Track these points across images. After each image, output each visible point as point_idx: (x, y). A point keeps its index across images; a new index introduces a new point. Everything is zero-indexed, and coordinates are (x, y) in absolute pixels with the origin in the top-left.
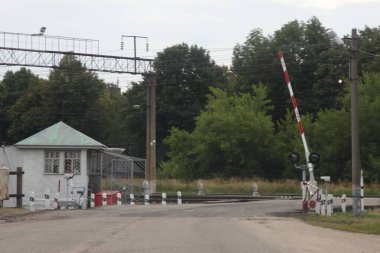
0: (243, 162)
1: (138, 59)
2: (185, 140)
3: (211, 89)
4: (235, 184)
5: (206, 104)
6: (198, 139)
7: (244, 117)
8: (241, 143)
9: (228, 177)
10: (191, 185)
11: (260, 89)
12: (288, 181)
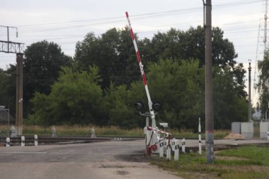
0: (82, 114)
1: (11, 42)
2: (44, 100)
3: (62, 67)
4: (77, 129)
5: (58, 77)
6: (53, 99)
7: (84, 86)
8: (82, 102)
9: (72, 124)
10: (48, 129)
11: (94, 69)
12: (112, 127)
